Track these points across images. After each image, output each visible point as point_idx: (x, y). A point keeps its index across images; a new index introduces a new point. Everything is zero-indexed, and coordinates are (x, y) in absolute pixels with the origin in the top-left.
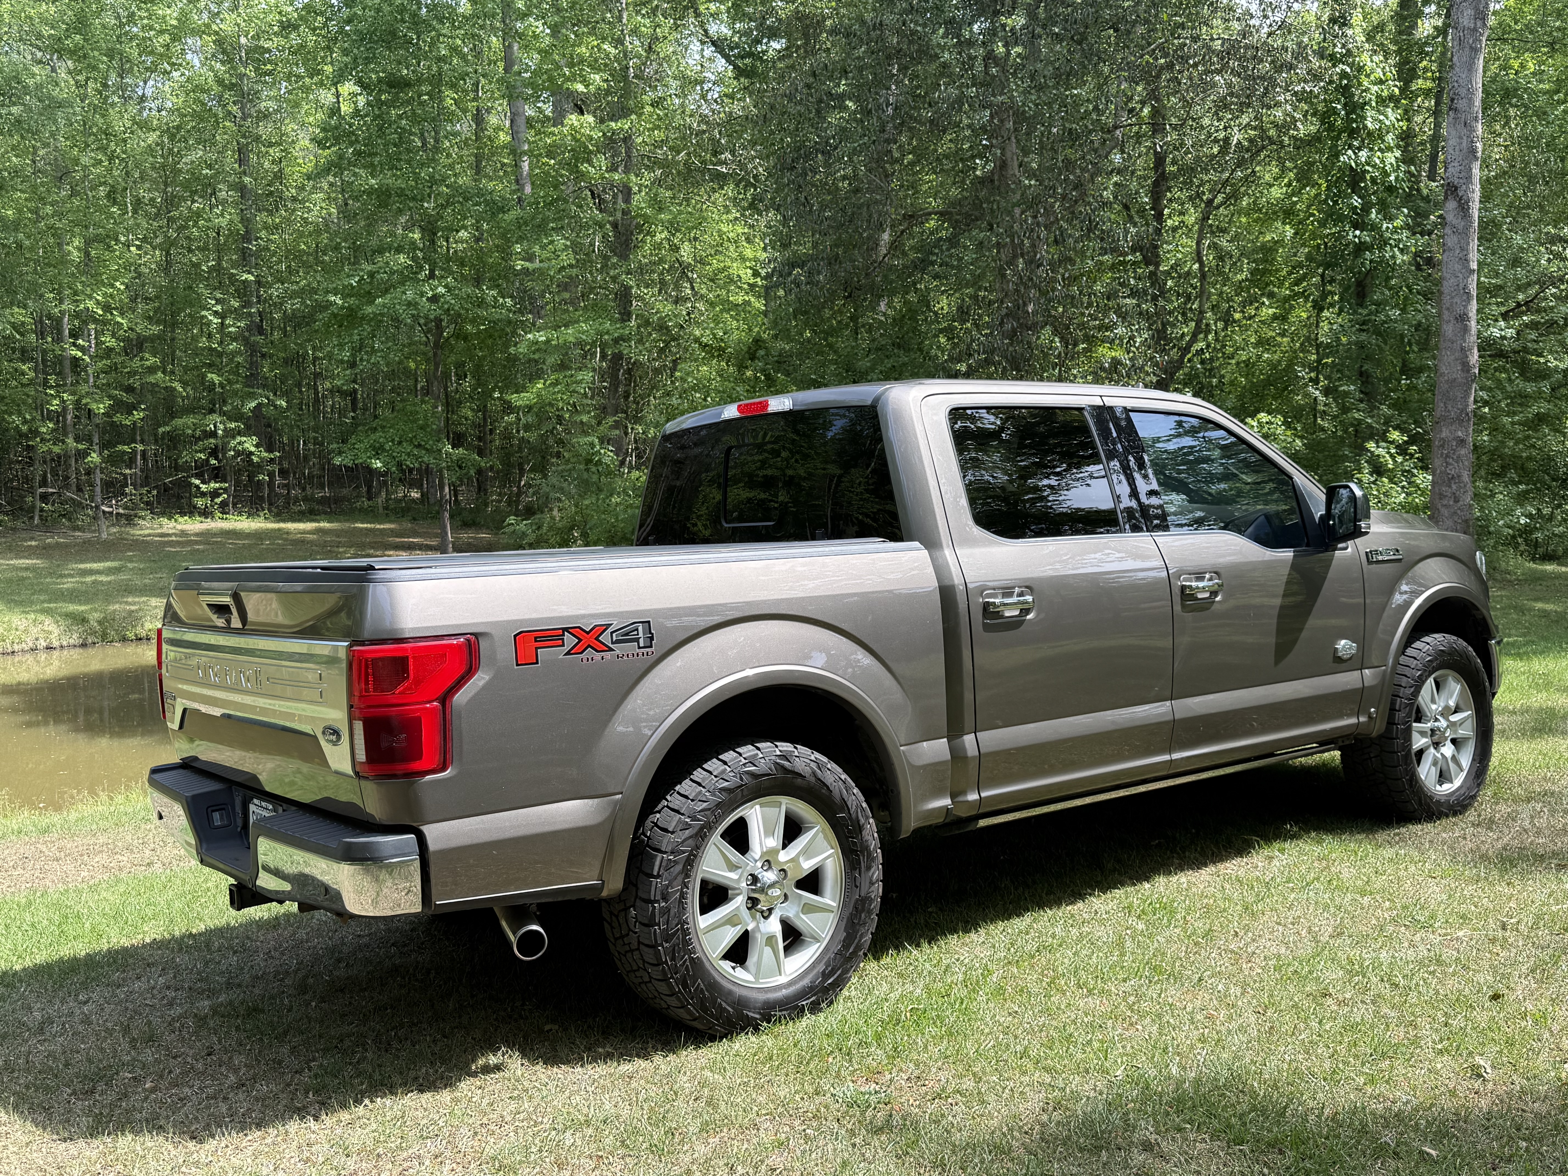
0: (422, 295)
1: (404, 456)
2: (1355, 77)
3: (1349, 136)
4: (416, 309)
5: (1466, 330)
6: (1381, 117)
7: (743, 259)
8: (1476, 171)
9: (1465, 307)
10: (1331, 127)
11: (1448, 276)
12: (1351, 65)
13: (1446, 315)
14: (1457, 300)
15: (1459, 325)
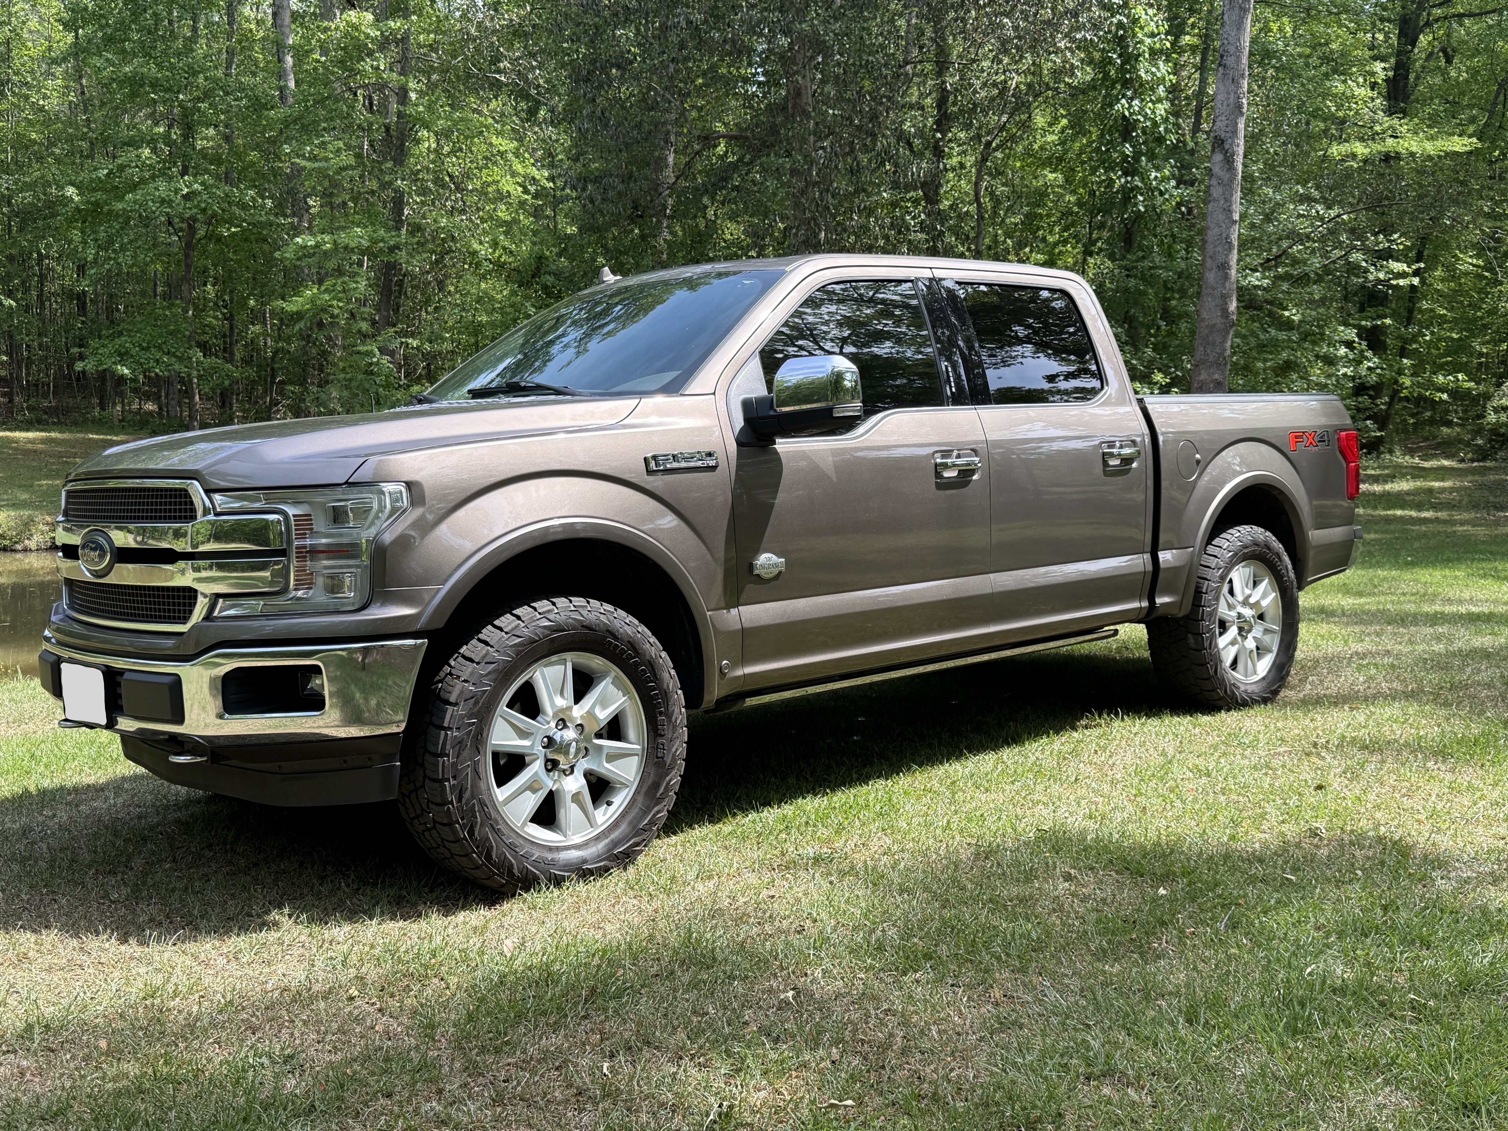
0: (177, 191)
1: (152, 363)
2: (1130, 28)
3: (1122, 86)
4: (171, 207)
5: (1226, 277)
6: (1154, 70)
7: (514, 174)
8: (1241, 126)
9: (1227, 256)
10: (1106, 75)
11: (1212, 225)
12: (1128, 16)
13: (1209, 263)
14: (1219, 249)
15: (1220, 273)
